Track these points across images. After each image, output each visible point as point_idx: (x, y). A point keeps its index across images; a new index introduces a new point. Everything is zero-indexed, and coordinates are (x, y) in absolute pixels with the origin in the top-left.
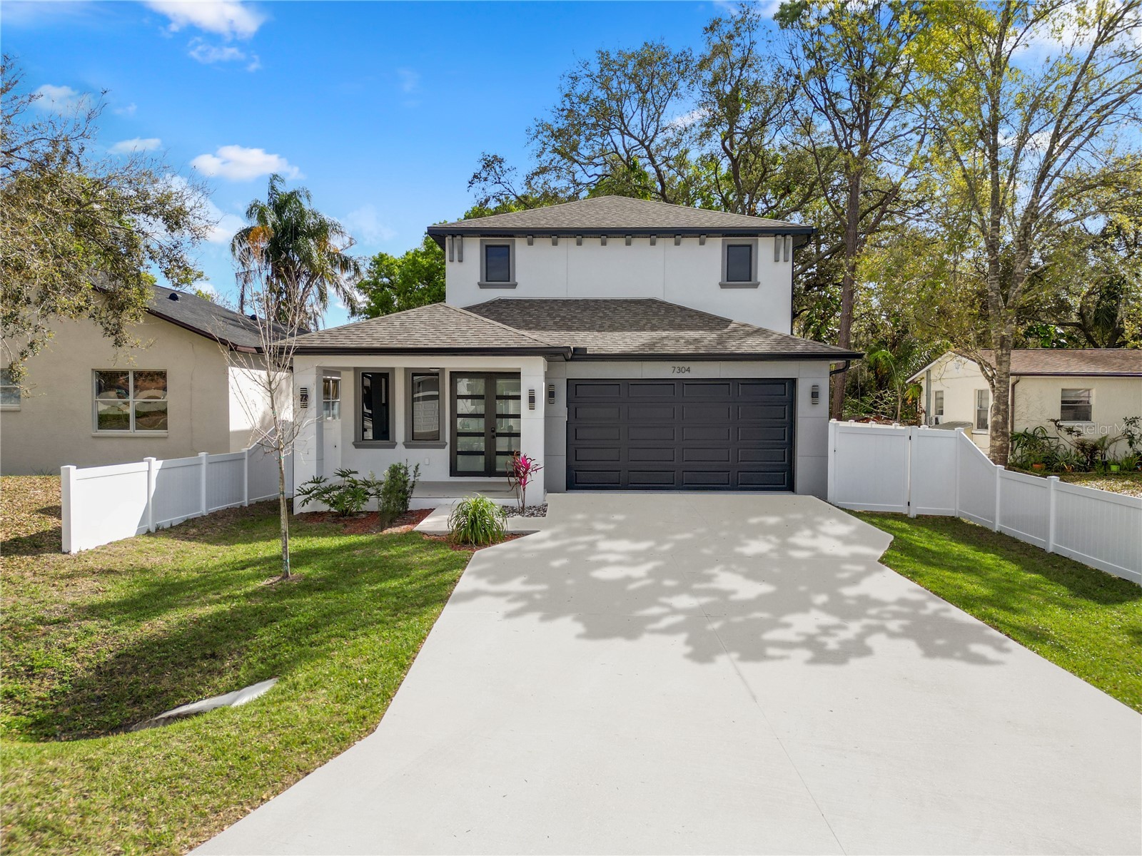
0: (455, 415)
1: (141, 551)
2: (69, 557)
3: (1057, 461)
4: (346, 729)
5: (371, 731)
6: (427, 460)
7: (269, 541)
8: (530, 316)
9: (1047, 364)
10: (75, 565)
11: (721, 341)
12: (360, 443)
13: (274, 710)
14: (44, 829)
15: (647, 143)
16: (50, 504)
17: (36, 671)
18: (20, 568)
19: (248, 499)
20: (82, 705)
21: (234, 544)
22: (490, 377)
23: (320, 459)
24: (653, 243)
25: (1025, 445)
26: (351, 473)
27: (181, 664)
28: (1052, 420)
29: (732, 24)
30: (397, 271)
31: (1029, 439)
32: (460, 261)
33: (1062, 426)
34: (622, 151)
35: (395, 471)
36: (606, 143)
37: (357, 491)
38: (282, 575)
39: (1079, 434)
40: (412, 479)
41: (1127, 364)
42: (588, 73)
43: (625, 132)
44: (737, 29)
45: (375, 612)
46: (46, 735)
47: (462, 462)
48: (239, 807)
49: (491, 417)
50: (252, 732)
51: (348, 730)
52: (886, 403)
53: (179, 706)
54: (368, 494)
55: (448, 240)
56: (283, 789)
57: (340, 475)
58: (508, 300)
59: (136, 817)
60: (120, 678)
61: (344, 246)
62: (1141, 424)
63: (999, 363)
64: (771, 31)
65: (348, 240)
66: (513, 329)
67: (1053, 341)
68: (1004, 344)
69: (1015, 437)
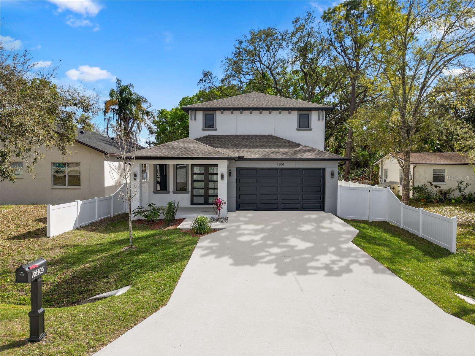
0: (193, 180)
1: (76, 236)
2: (50, 239)
3: (431, 198)
4: (157, 304)
5: (165, 304)
6: (182, 198)
7: (123, 232)
8: (222, 142)
9: (428, 159)
10: (52, 242)
11: (296, 153)
12: (156, 192)
13: (132, 297)
14: (63, 335)
15: (270, 67)
16: (39, 218)
17: (44, 282)
18: (33, 243)
19: (113, 213)
20: (62, 295)
21: (109, 233)
22: (206, 167)
23: (141, 199)
24: (270, 113)
25: (418, 192)
26: (153, 205)
27: (96, 280)
28: (429, 182)
29: (304, 20)
30: (169, 116)
31: (419, 189)
32: (195, 120)
33: (433, 184)
34: (260, 69)
35: (170, 204)
36: (253, 66)
37: (155, 211)
38: (129, 247)
39: (440, 187)
40: (176, 207)
41: (460, 159)
42: (246, 39)
43: (261, 63)
44: (306, 22)
45: (165, 261)
46: (50, 305)
47: (196, 199)
48: (124, 329)
49: (207, 181)
50: (125, 304)
51: (158, 304)
52: (366, 173)
53: (96, 295)
54: (160, 213)
55: (190, 112)
56: (138, 324)
57: (149, 206)
58: (213, 135)
59: (91, 332)
60: (74, 285)
61: (147, 107)
62: (465, 184)
63: (406, 161)
64: (320, 23)
65: (149, 105)
66: (214, 149)
67: (435, 147)
68: (407, 154)
69: (414, 189)
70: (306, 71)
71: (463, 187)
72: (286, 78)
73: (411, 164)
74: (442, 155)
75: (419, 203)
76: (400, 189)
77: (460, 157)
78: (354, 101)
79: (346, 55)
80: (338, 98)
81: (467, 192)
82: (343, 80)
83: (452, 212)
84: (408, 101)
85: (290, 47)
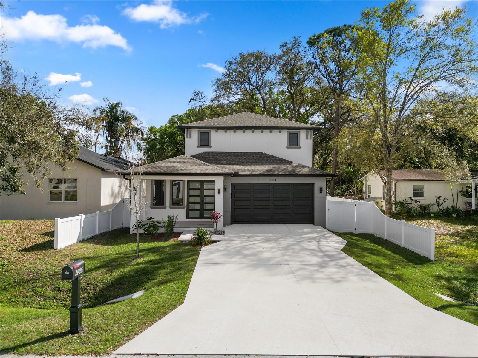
0: (189, 196)
1: (81, 248)
2: (57, 251)
3: (411, 212)
5: (182, 303)
8: (217, 159)
9: (408, 176)
10: (60, 254)
12: (153, 206)
13: (150, 298)
14: (98, 328)
15: (258, 88)
16: (47, 232)
18: (42, 255)
19: (112, 228)
22: (202, 182)
24: (262, 132)
25: (400, 206)
26: (152, 219)
28: (410, 197)
31: (400, 204)
32: (190, 138)
33: (413, 199)
37: (155, 225)
38: (136, 257)
39: (419, 202)
40: (175, 221)
41: (437, 176)
43: (250, 84)
44: (293, 46)
47: (192, 214)
48: (151, 322)
49: (202, 196)
50: (146, 304)
51: (175, 303)
52: (351, 189)
53: (111, 300)
54: (159, 227)
55: (185, 130)
57: (148, 219)
58: (208, 153)
59: (122, 325)
61: (137, 124)
62: (442, 199)
63: (388, 178)
64: (306, 48)
65: (139, 122)
66: (212, 165)
67: (415, 164)
68: (389, 170)
69: (396, 203)
70: (292, 92)
71: (441, 202)
72: (273, 98)
73: (393, 180)
74: (421, 172)
75: (400, 217)
76: (383, 204)
77: (437, 173)
78: (338, 120)
79: (330, 77)
80: (323, 117)
81: (445, 206)
82: (327, 101)
83: (431, 225)
84: (389, 122)
85: (278, 69)
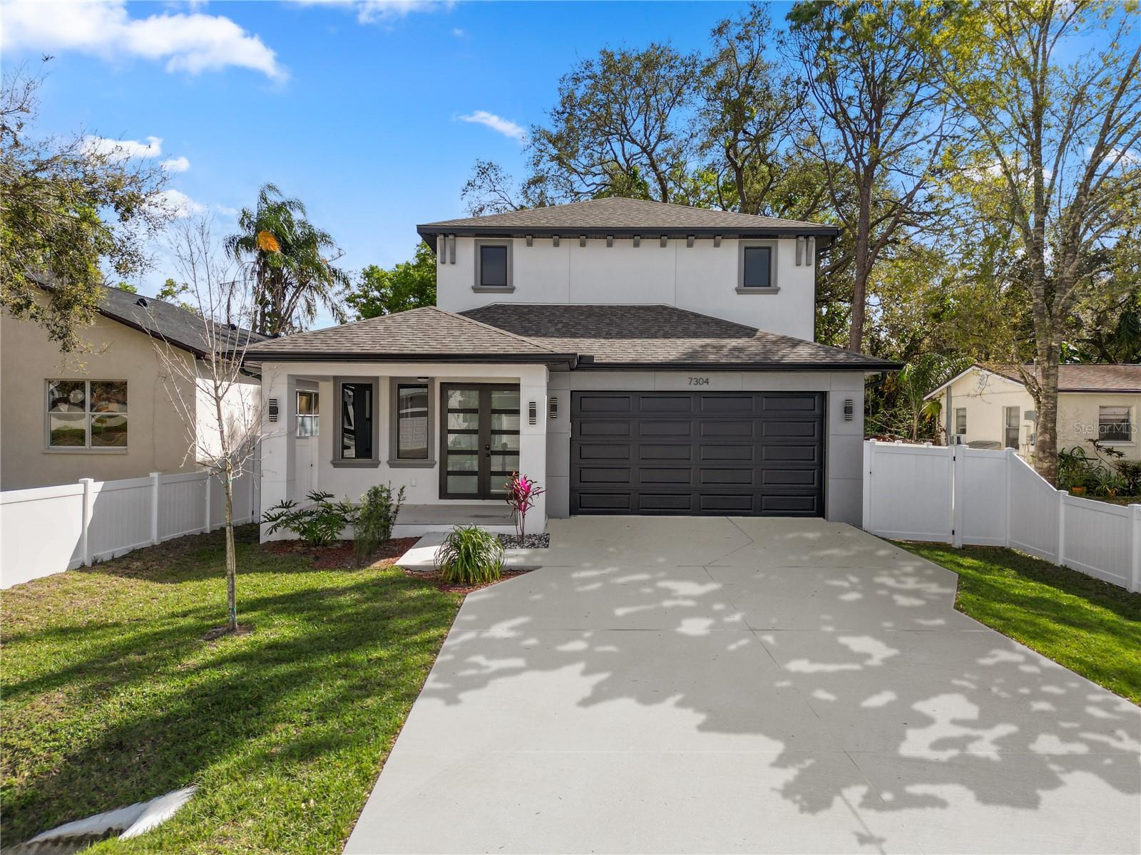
0: (445, 431)
3: (1099, 484)
6: (413, 481)
8: (530, 323)
15: (649, 150)
22: (485, 389)
23: (291, 480)
24: (663, 244)
25: (1062, 466)
26: (326, 496)
28: (1090, 440)
29: (741, 27)
31: (1068, 460)
32: (453, 263)
33: (1101, 447)
34: (621, 160)
35: (375, 493)
36: (605, 151)
37: (332, 517)
38: (228, 626)
39: (1120, 455)
40: (395, 502)
42: (591, 74)
47: (454, 484)
49: (485, 431)
53: (61, 823)
57: (312, 498)
61: (332, 256)
63: (1046, 377)
64: (782, 31)
65: (337, 251)
66: (509, 333)
67: (1067, 358)
68: (1051, 356)
70: (739, 164)
